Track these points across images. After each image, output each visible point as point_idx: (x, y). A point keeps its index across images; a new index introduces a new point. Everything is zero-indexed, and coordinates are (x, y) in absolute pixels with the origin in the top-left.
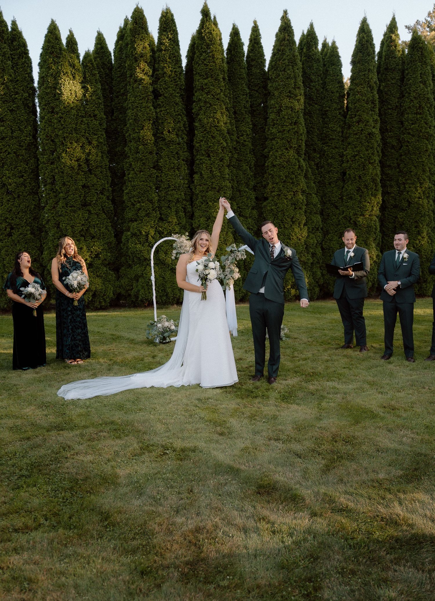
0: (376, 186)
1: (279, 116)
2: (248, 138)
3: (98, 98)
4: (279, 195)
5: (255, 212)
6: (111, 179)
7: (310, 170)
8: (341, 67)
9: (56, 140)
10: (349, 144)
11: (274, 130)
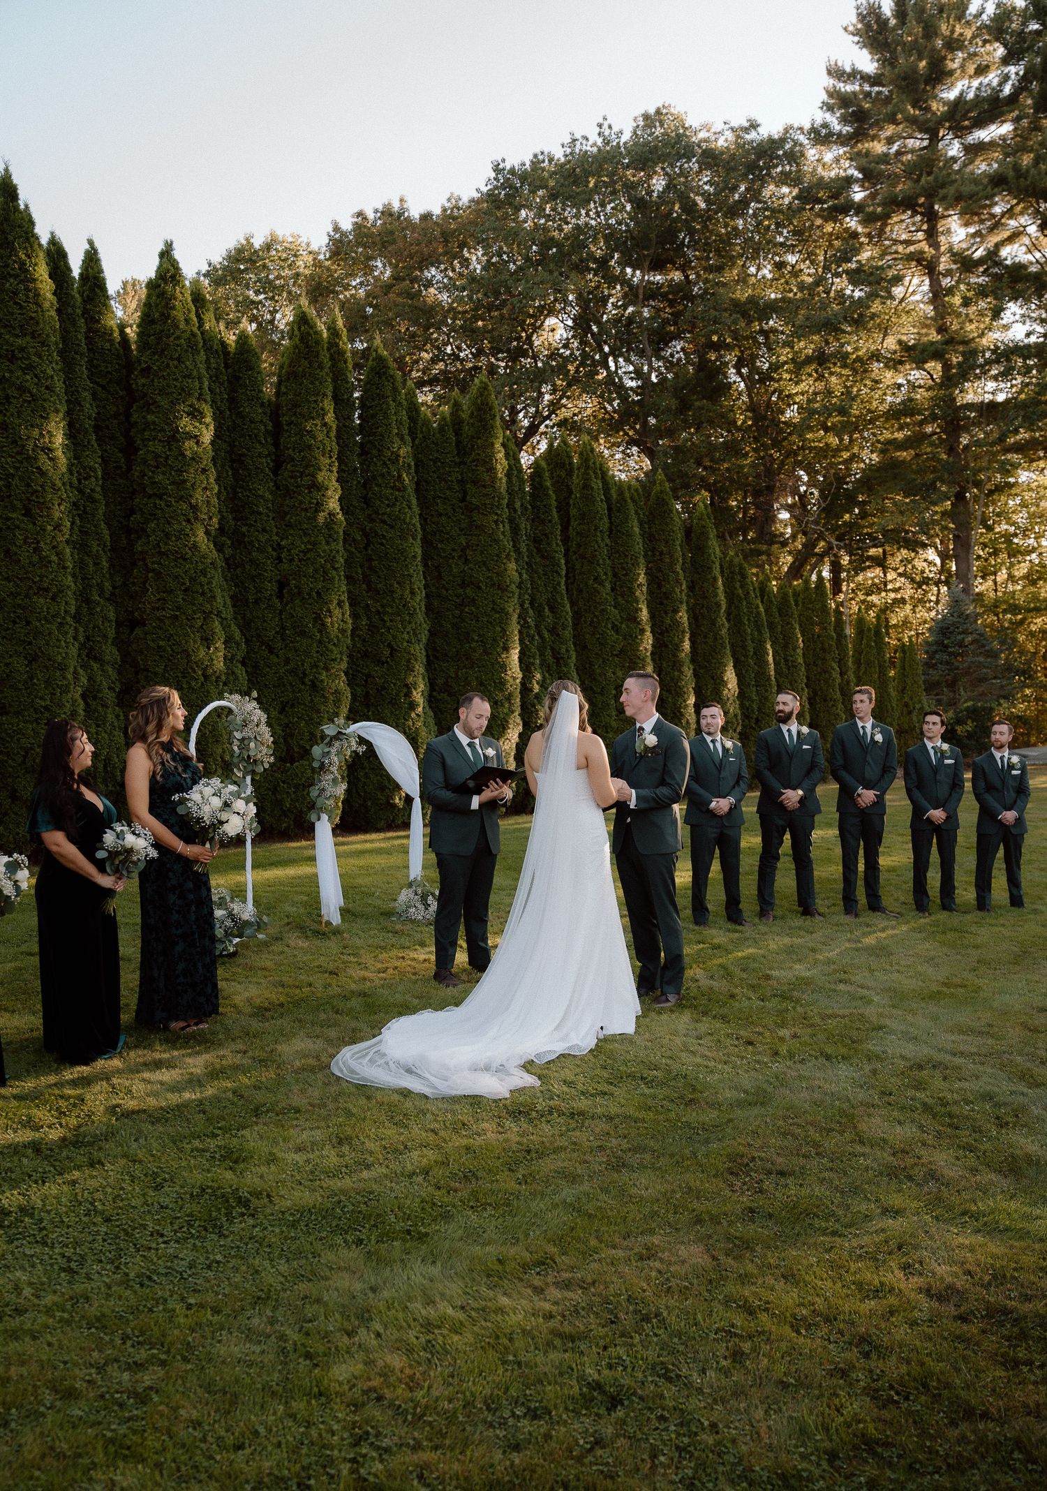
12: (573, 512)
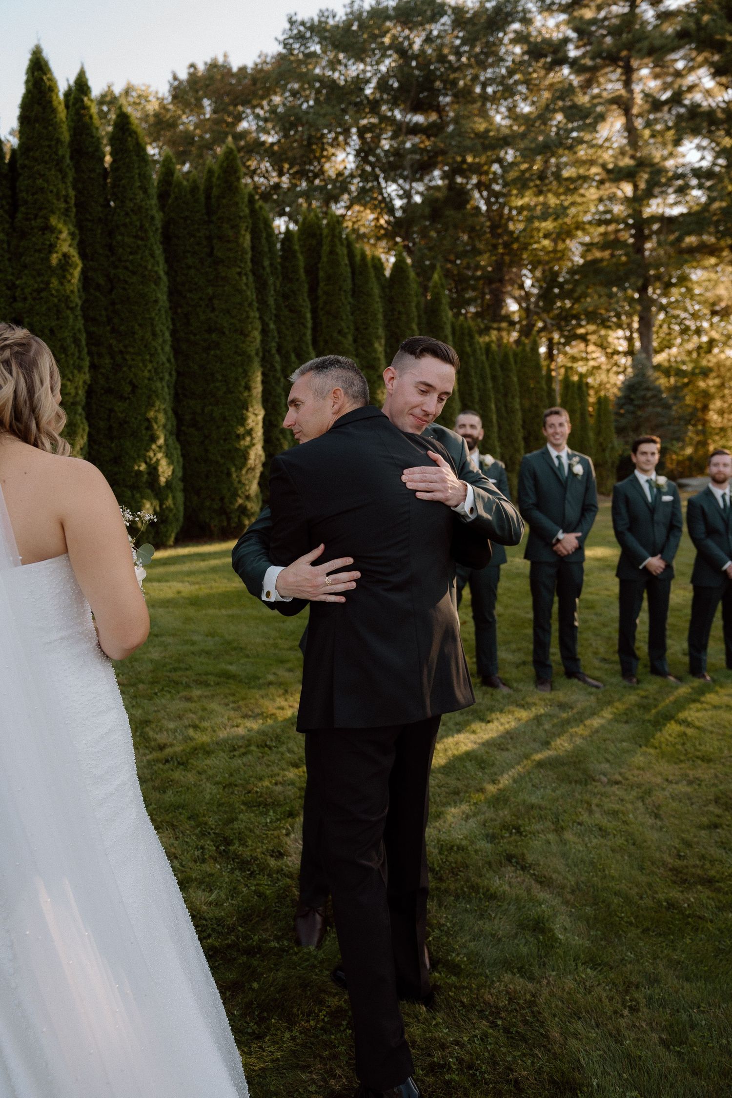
12: (321, 274)
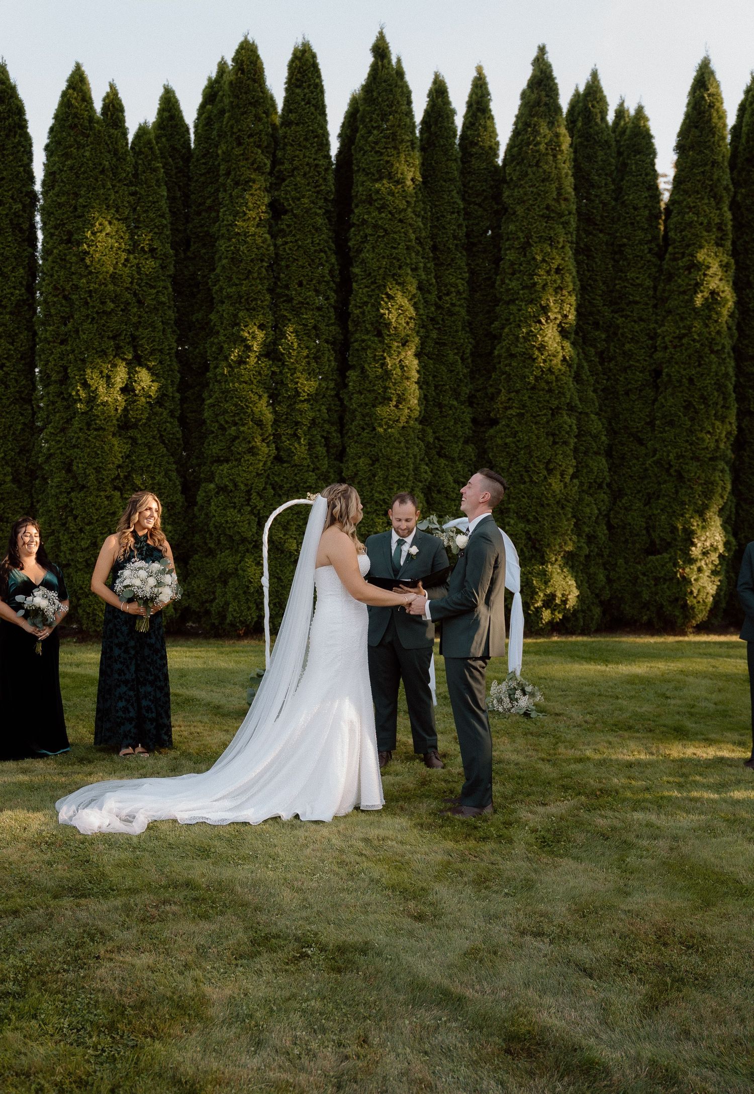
0: (725, 399)
1: (525, 256)
2: (459, 299)
3: (160, 216)
4: (522, 415)
5: (470, 448)
6: (179, 375)
7: (585, 364)
8: (655, 157)
9: (74, 297)
10: (669, 312)
11: (514, 284)
